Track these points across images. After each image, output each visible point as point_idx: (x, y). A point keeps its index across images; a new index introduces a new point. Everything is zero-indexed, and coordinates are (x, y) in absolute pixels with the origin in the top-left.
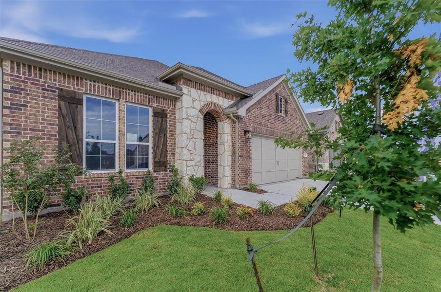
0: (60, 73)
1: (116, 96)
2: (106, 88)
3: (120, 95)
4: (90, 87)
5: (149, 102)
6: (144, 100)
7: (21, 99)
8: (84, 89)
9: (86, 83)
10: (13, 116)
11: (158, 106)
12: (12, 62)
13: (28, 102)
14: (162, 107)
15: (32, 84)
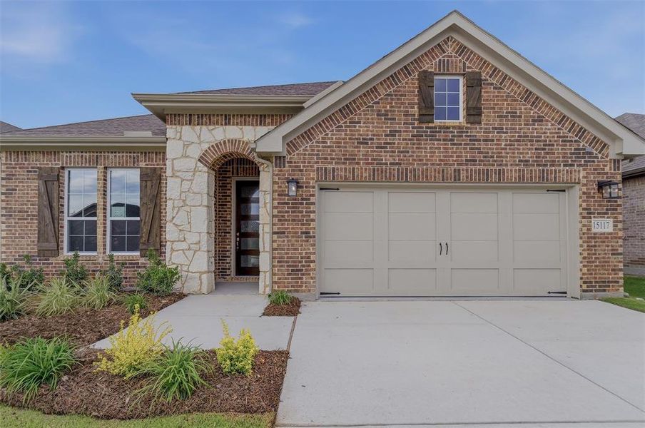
0: (40, 152)
1: (93, 164)
2: (82, 156)
3: (97, 161)
4: (67, 160)
5: (134, 163)
6: (127, 161)
7: (12, 184)
8: (61, 163)
9: (63, 156)
10: (8, 201)
11: (147, 165)
12: (6, 152)
13: (17, 186)
14: (154, 165)
15: (20, 168)
